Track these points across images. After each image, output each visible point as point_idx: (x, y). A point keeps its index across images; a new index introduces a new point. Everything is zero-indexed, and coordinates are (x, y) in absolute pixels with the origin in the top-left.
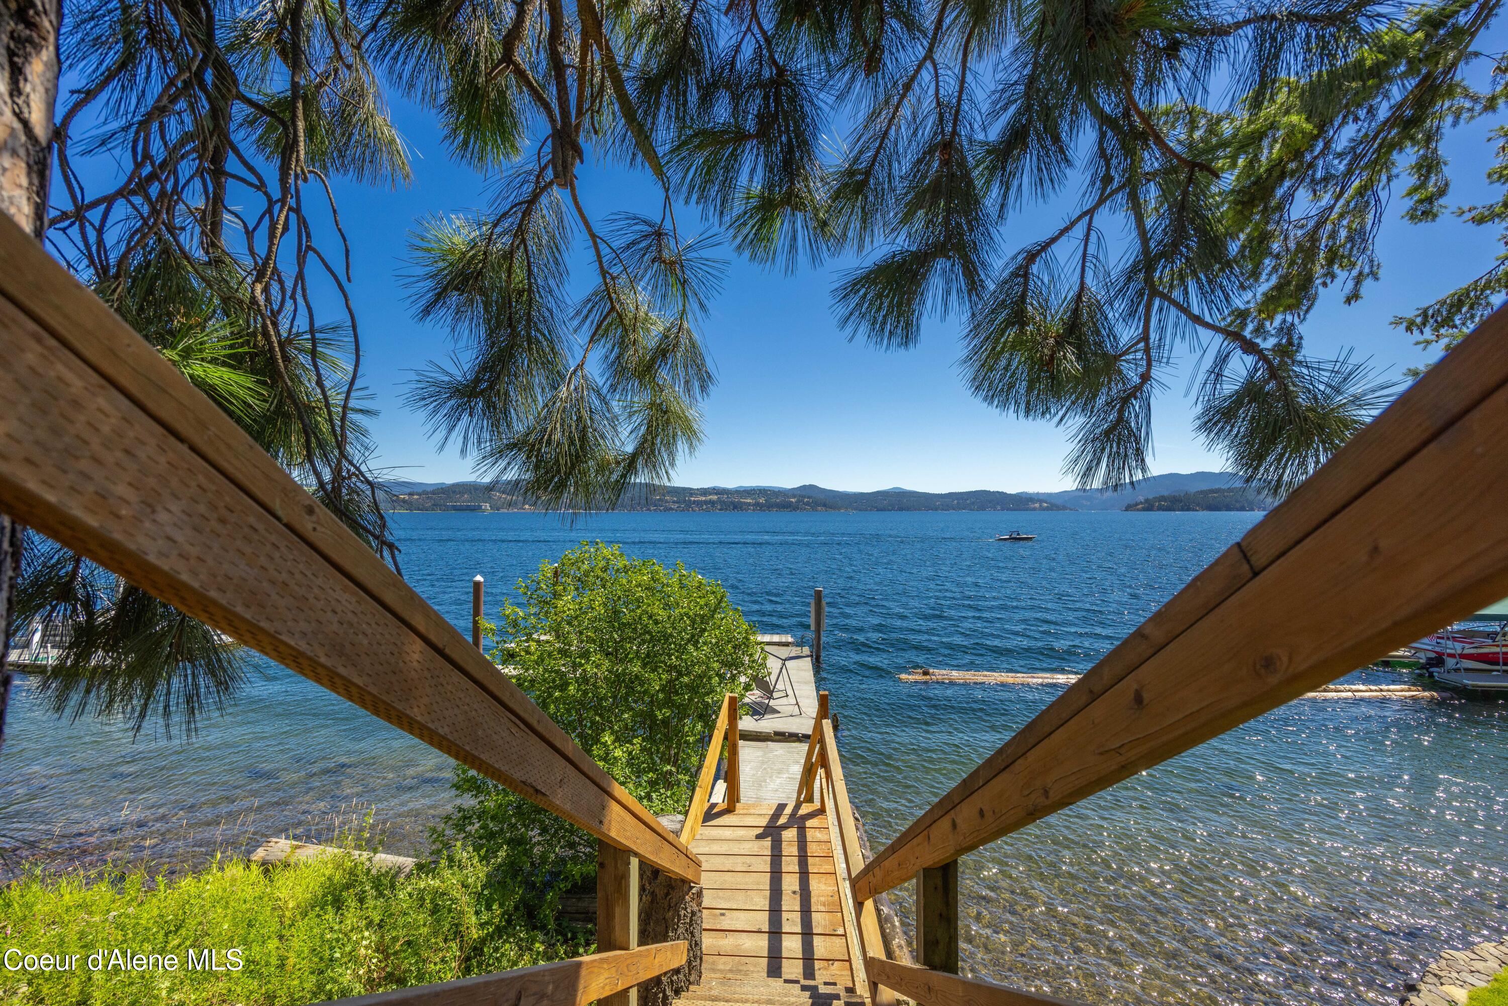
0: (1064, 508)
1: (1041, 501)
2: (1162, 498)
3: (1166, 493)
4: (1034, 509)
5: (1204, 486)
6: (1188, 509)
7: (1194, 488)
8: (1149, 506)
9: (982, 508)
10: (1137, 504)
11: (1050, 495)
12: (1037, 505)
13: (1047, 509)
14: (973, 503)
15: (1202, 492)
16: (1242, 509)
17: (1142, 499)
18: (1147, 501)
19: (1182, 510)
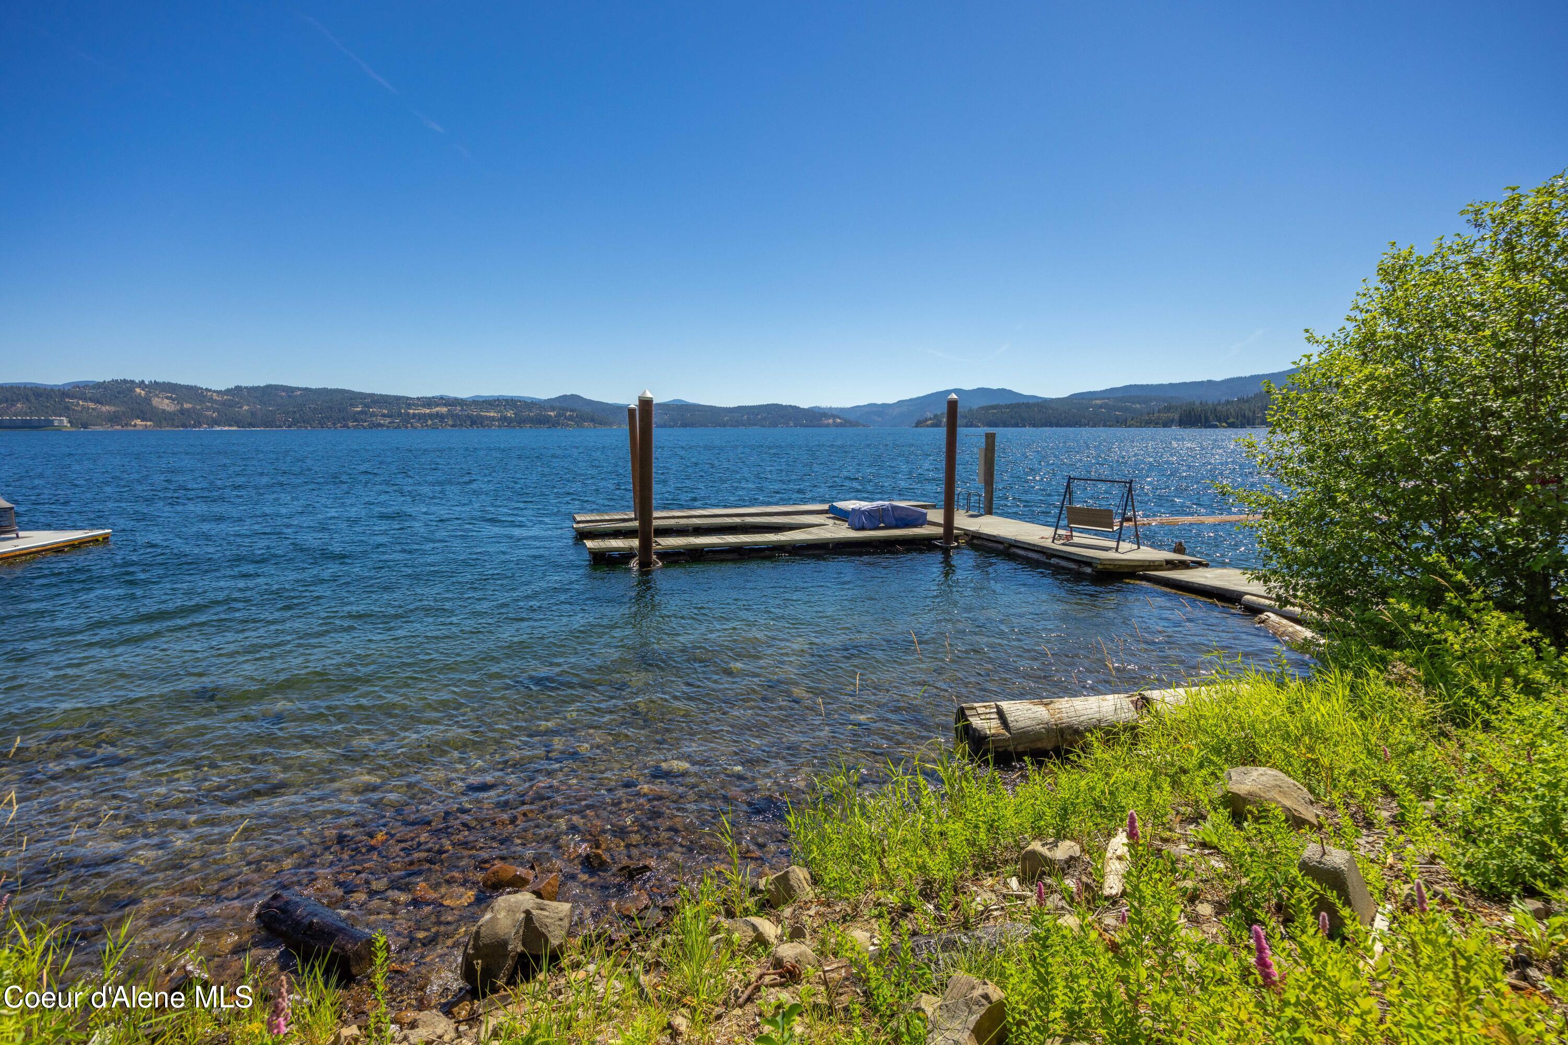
0: (857, 424)
1: (834, 417)
4: (828, 426)
5: (985, 402)
6: (971, 426)
7: (978, 403)
8: (938, 422)
9: (774, 425)
10: (926, 420)
11: (842, 410)
12: (831, 421)
13: (841, 425)
14: (764, 419)
15: (983, 408)
16: (1016, 425)
17: (929, 415)
18: (936, 416)
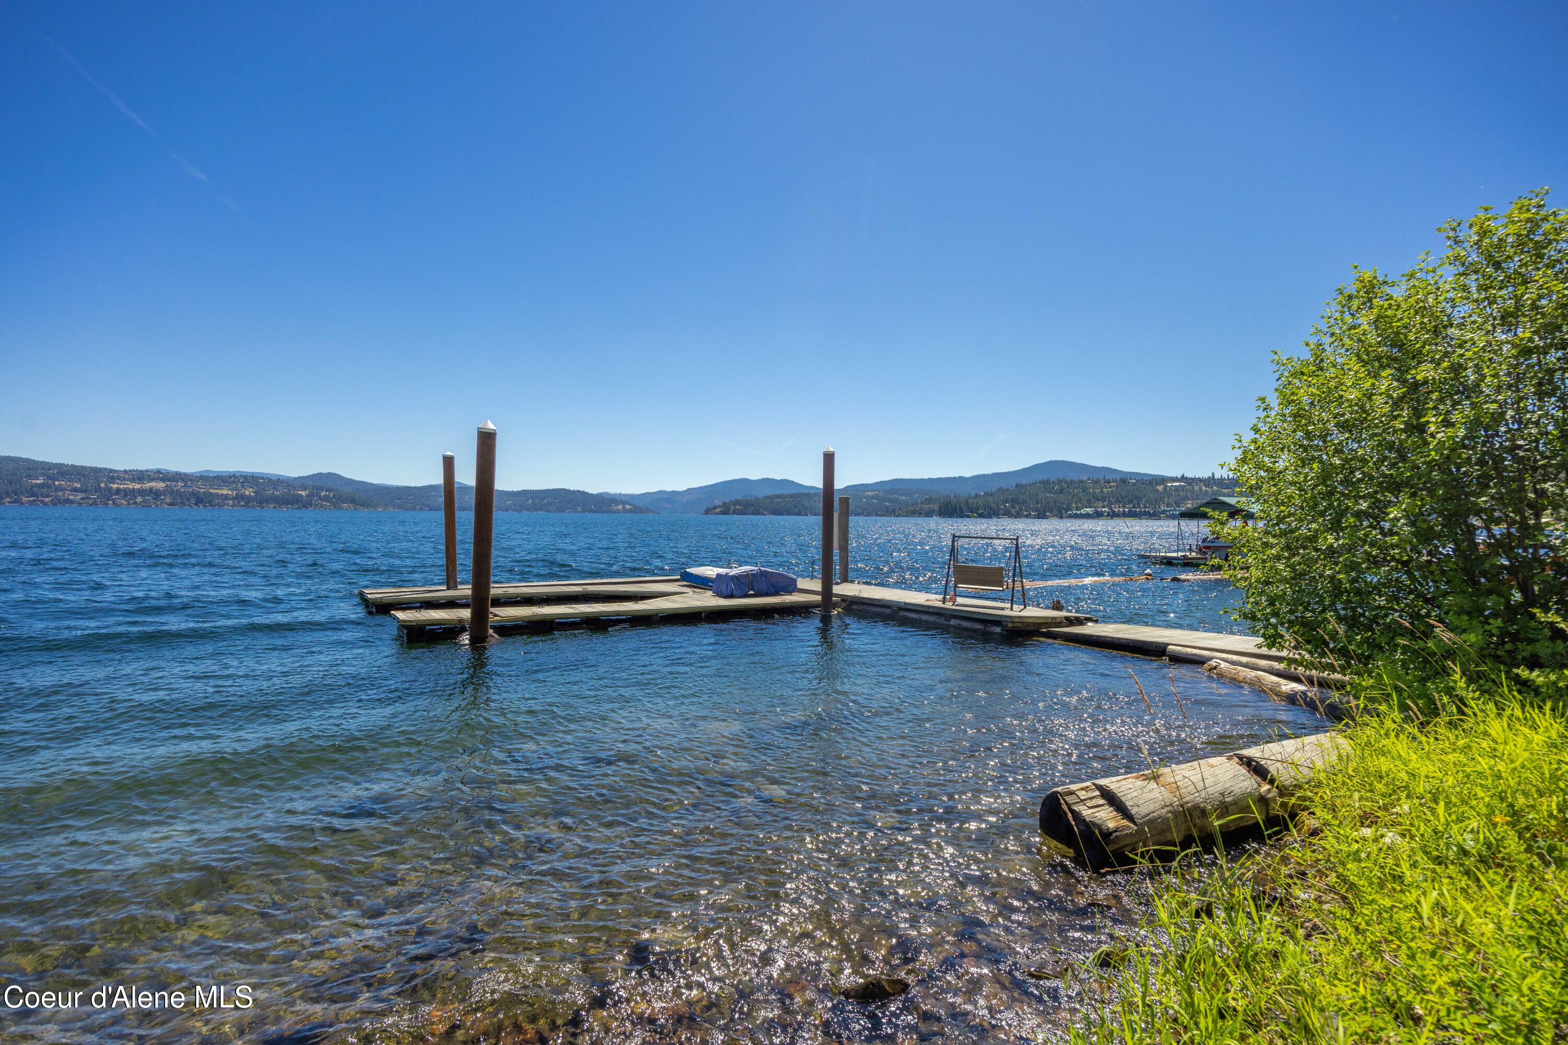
0: (647, 511)
1: (624, 503)
2: (737, 502)
3: (738, 497)
4: (617, 511)
5: (769, 492)
6: (758, 514)
7: (762, 493)
8: (726, 510)
9: (561, 509)
10: (715, 508)
11: (632, 496)
12: (620, 507)
13: (630, 511)
14: (550, 503)
15: (768, 497)
16: (799, 514)
17: (718, 502)
18: (724, 504)
19: (753, 514)
